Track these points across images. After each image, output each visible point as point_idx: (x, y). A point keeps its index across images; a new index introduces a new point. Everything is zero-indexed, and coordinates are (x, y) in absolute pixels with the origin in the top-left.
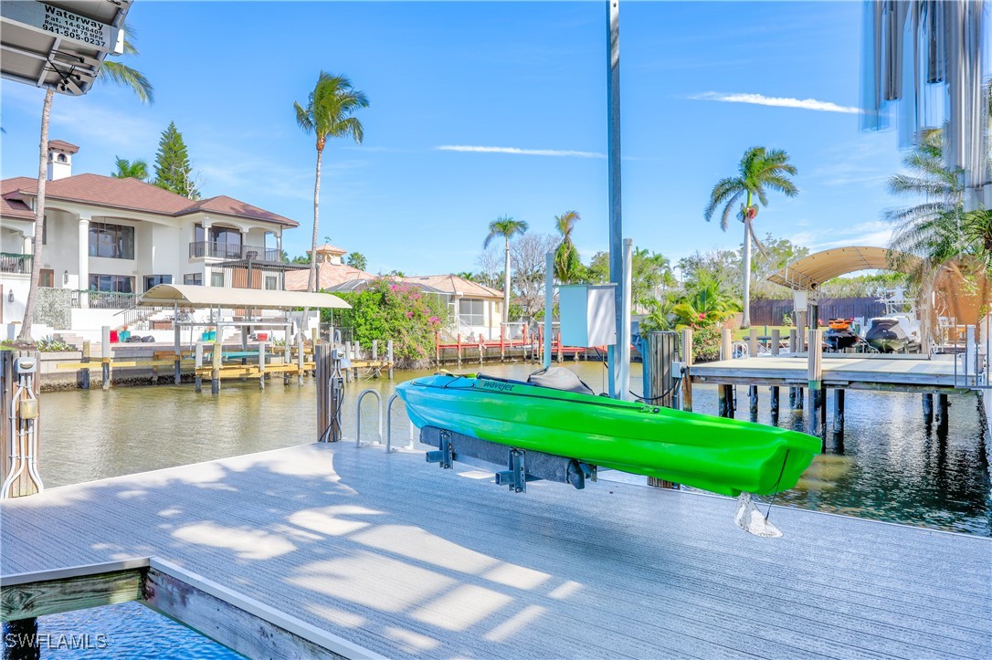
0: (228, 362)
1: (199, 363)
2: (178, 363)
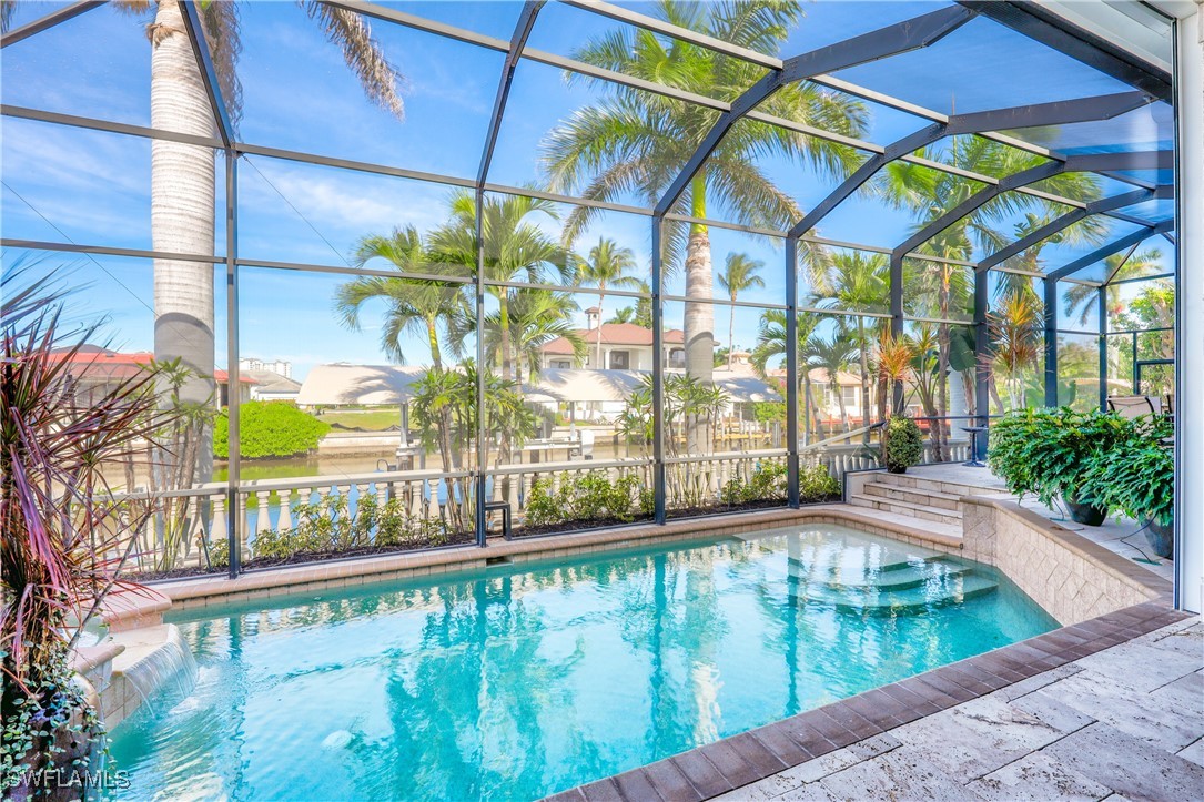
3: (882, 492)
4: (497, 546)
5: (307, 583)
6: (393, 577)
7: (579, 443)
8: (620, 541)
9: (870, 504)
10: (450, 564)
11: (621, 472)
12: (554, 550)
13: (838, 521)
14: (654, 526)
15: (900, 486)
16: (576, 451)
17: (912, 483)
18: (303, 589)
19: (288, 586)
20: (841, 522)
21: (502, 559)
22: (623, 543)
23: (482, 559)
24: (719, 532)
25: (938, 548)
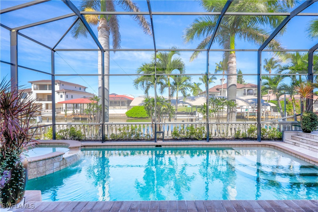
0: (250, 116)
1: (245, 116)
2: (241, 115)
3: (298, 139)
4: (159, 143)
5: (115, 146)
6: (133, 147)
7: (199, 117)
8: (193, 145)
9: (292, 143)
10: (146, 145)
11: (201, 126)
12: (173, 145)
13: (275, 147)
14: (206, 142)
15: (307, 137)
16: (197, 119)
17: (312, 137)
18: (114, 147)
19: (111, 146)
20: (276, 148)
21: (160, 146)
22: (194, 146)
23: (154, 145)
24: (227, 146)
25: (311, 162)
